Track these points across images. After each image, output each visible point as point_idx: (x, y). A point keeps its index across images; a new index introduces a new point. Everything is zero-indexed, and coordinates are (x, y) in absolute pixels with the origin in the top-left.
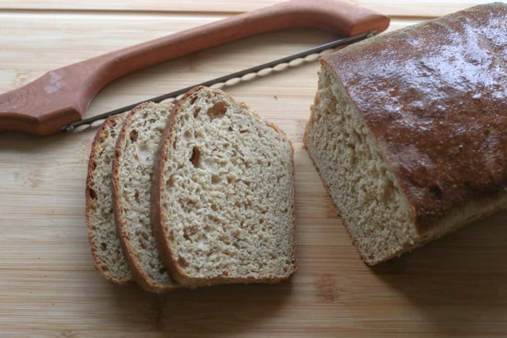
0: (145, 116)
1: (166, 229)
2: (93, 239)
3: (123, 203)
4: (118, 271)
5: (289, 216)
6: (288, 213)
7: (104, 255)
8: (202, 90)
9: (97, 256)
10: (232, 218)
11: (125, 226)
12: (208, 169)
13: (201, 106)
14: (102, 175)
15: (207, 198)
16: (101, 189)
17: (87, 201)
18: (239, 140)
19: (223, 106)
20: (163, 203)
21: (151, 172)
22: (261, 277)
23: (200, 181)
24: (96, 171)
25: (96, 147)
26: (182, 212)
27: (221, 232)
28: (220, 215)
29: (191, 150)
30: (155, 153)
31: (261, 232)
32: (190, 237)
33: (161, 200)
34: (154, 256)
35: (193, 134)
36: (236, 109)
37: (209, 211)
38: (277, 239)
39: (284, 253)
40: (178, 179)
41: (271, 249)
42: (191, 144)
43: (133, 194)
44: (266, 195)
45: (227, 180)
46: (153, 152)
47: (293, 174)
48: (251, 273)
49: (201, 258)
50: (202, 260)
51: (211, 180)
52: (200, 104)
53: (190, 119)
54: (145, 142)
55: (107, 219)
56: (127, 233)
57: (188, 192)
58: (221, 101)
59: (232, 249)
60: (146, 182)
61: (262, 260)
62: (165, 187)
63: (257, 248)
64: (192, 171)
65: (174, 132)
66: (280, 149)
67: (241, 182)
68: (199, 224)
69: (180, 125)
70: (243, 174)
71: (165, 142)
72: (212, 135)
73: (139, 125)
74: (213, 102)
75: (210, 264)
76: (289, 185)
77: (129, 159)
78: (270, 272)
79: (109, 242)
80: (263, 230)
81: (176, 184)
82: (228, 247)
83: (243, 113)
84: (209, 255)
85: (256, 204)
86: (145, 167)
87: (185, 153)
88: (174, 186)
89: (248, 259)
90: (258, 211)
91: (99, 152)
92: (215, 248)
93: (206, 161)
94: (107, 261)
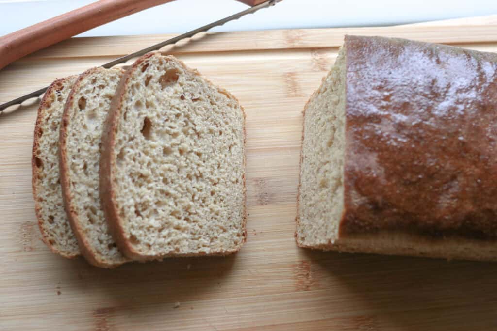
0: (94, 81)
1: (117, 206)
2: (41, 211)
3: (71, 176)
4: (66, 246)
5: (240, 187)
6: (239, 184)
7: (51, 228)
8: (153, 56)
9: (44, 230)
10: (182, 191)
11: (73, 200)
12: (159, 141)
13: (153, 74)
14: (48, 142)
15: (158, 172)
16: (48, 158)
17: (33, 171)
18: (191, 110)
19: (175, 73)
20: (114, 179)
21: (100, 142)
22: (212, 252)
23: (151, 154)
24: (42, 138)
25: (42, 112)
26: (132, 187)
27: (172, 207)
28: (172, 189)
29: (142, 121)
30: (104, 122)
31: (212, 205)
32: (142, 213)
33: (112, 175)
34: (103, 232)
35: (144, 104)
36: (188, 76)
37: (161, 186)
38: (228, 212)
39: (235, 226)
40: (129, 152)
41: (222, 222)
42: (142, 114)
43: (81, 166)
44: (217, 166)
45: (179, 152)
46: (102, 121)
47: (245, 142)
48: (202, 248)
49: (153, 235)
50: (153, 237)
51: (162, 152)
52: (151, 72)
53: (141, 88)
54: (94, 110)
55: (54, 189)
56: (75, 208)
57: (139, 165)
58: (174, 68)
59: (184, 224)
60: (95, 153)
61: (213, 233)
62: (115, 161)
63: (209, 221)
64: (143, 143)
65: (124, 103)
66: (231, 116)
67: (193, 154)
68: (151, 199)
69: (131, 94)
70: (195, 145)
71: (116, 113)
72: (164, 105)
73: (88, 91)
74: (165, 69)
75: (162, 240)
76: (240, 154)
77: (77, 129)
78: (221, 246)
79: (56, 215)
80: (215, 202)
81: (126, 158)
82: (180, 221)
83: (195, 80)
84: (160, 230)
85: (207, 176)
86: (94, 137)
87: (135, 124)
88: (125, 160)
89: (199, 234)
90: (210, 183)
91: (46, 118)
92: (166, 223)
93: (158, 132)
94: (55, 235)
